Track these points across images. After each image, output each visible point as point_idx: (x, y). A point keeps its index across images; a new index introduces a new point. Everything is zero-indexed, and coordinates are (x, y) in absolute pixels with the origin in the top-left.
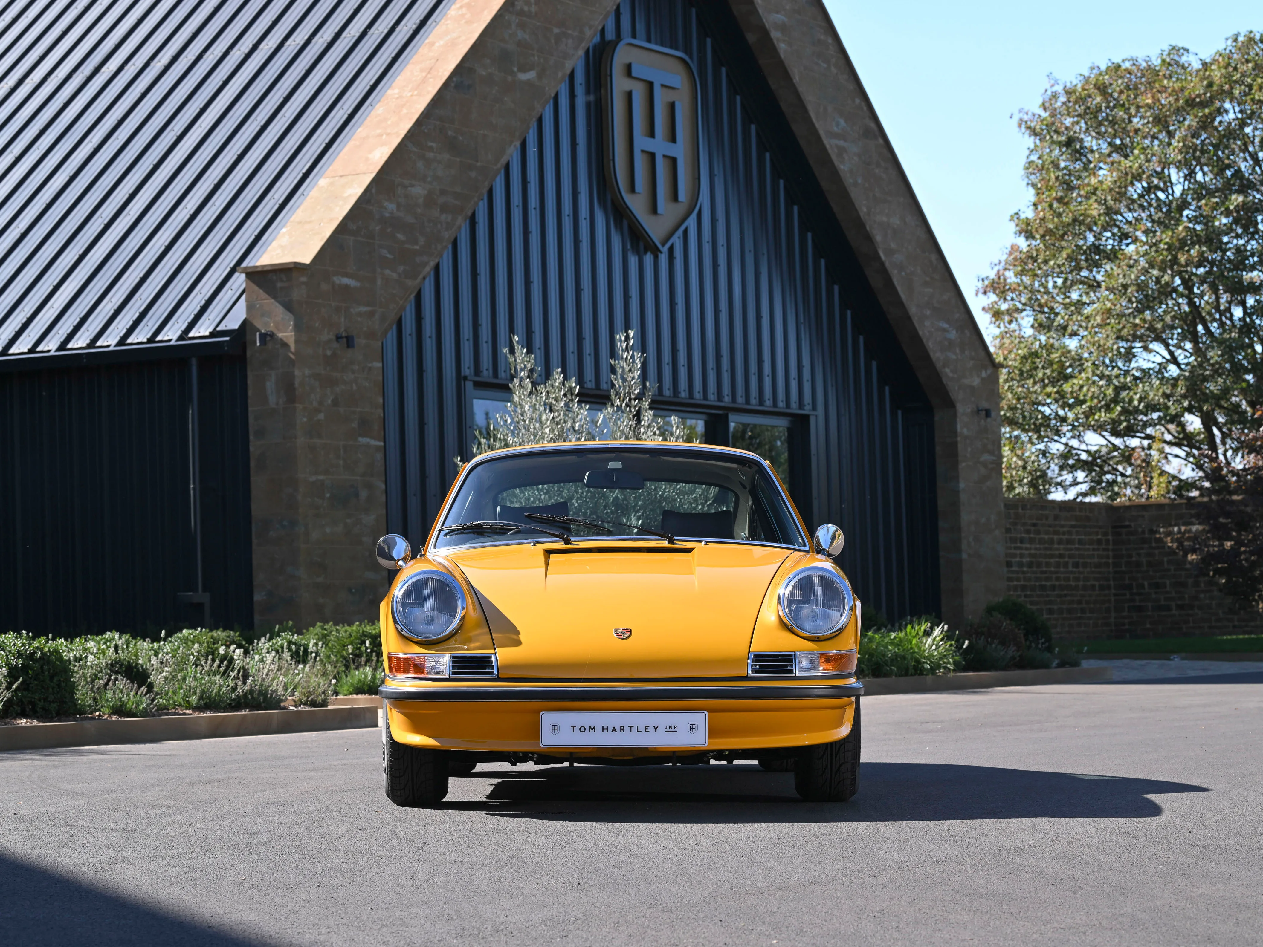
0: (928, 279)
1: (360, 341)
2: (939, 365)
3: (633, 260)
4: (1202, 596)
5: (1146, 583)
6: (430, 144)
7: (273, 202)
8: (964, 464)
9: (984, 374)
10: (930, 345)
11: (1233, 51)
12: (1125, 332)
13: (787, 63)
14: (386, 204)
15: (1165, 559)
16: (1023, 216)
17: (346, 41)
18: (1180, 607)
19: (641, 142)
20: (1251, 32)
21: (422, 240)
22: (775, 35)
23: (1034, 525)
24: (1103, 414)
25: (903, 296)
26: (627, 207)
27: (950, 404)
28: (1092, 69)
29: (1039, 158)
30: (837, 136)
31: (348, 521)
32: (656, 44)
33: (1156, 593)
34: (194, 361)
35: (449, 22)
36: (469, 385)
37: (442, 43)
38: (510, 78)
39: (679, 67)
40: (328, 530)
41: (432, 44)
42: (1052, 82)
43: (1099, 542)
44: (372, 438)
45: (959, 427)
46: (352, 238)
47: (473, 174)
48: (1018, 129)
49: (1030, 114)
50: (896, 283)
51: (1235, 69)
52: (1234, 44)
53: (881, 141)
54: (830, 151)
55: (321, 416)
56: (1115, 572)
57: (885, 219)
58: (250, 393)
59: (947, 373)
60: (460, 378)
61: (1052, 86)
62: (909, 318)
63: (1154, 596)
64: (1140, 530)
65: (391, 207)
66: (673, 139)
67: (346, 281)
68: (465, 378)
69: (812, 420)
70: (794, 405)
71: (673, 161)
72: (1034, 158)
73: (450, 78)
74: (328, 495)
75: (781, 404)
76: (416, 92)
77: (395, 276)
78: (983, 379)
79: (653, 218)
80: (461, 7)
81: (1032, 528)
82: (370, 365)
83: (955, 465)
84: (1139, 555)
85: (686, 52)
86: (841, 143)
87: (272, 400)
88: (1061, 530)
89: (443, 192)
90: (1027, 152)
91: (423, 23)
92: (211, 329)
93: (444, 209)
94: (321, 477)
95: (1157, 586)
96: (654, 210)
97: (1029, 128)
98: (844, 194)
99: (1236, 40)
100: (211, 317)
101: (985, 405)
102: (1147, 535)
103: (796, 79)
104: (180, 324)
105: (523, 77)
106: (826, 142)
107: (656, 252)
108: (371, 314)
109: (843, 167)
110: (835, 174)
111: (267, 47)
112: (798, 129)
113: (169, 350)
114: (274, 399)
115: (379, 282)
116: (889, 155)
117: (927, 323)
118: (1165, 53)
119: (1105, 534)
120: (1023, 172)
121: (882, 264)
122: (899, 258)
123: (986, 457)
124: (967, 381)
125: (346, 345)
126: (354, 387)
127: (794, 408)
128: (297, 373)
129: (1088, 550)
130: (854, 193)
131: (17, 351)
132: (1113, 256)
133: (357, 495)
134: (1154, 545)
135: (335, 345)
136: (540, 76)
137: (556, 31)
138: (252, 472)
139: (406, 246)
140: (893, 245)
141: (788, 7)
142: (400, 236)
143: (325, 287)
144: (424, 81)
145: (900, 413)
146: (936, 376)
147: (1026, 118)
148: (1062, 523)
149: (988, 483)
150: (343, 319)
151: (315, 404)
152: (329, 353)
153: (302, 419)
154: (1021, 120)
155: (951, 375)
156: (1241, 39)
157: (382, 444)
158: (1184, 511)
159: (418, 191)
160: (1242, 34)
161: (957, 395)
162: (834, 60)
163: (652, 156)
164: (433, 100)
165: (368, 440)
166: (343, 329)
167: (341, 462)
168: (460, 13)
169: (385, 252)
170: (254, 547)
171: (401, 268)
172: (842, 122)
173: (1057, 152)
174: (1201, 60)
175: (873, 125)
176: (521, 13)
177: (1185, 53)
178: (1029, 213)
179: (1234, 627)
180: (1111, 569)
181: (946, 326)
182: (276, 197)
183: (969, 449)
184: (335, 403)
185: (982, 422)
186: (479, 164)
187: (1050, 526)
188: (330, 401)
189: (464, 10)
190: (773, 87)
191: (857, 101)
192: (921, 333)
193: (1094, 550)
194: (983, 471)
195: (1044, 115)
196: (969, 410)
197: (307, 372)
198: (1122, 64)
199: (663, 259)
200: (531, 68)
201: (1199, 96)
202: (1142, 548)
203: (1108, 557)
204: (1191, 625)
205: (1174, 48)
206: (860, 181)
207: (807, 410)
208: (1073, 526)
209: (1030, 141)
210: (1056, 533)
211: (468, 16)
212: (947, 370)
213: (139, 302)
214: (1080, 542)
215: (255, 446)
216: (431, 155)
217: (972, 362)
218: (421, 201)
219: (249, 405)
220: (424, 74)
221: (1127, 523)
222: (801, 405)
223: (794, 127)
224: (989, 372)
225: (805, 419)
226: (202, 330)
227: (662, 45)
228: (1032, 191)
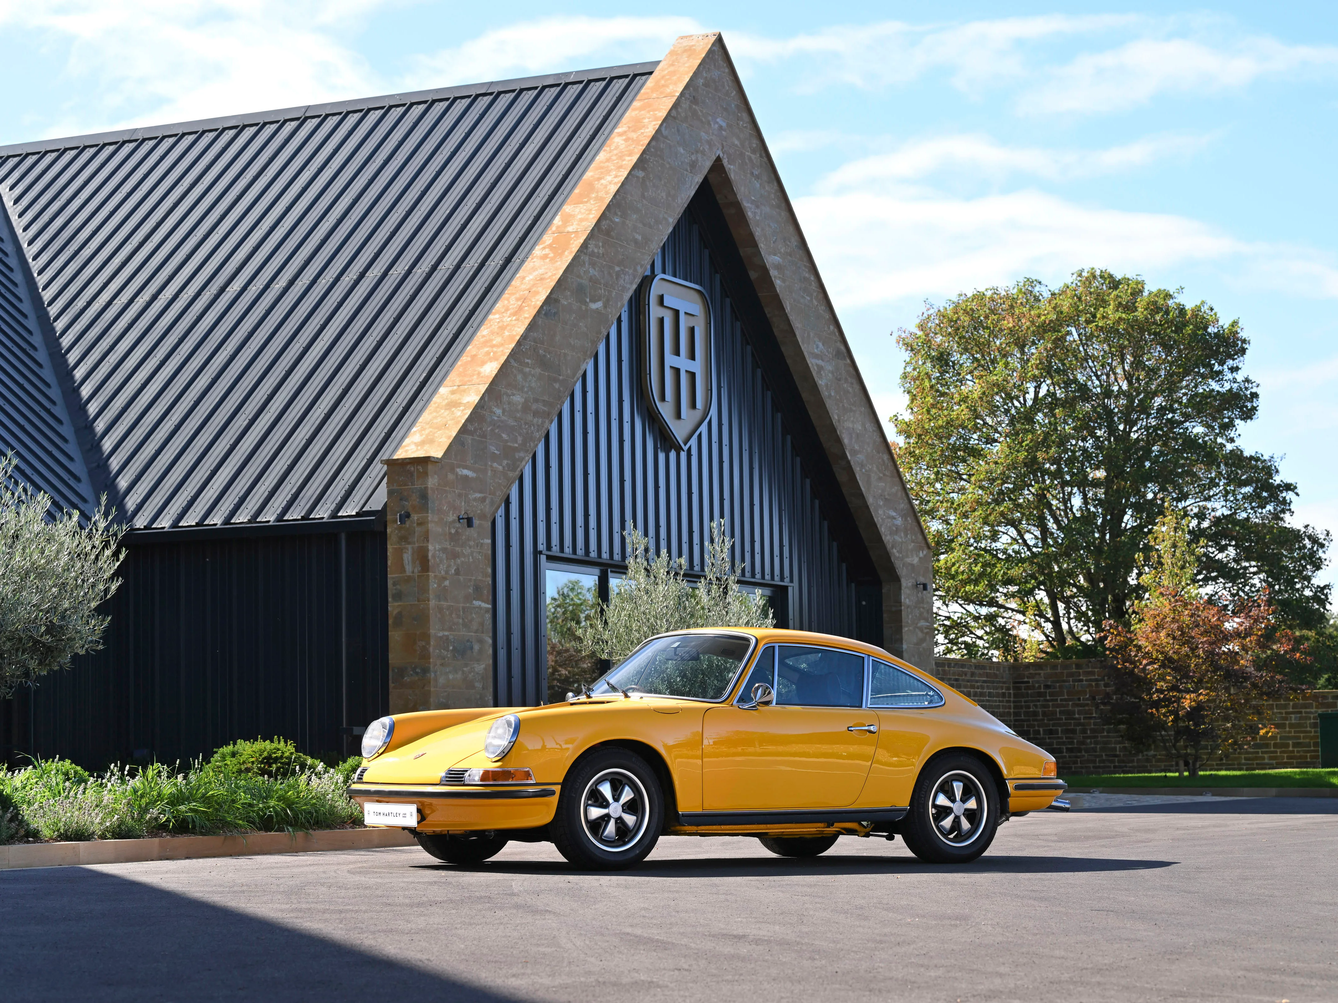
0: (881, 475)
1: (476, 522)
2: (889, 546)
3: (662, 456)
4: (1089, 741)
5: (1041, 730)
6: (527, 361)
7: (396, 405)
8: (906, 629)
9: (921, 555)
10: (883, 530)
11: (1079, 284)
12: (992, 518)
13: (781, 296)
14: (495, 409)
15: (1058, 710)
16: (900, 418)
17: (442, 272)
18: (1070, 750)
19: (670, 360)
20: (1093, 269)
21: (520, 439)
22: (773, 273)
23: (956, 680)
24: (972, 587)
25: (863, 489)
26: (660, 413)
27: (896, 579)
28: (960, 295)
29: (914, 369)
30: (817, 356)
31: (465, 669)
32: (680, 278)
33: (1049, 738)
34: (343, 536)
35: (535, 260)
36: (543, 558)
37: (531, 277)
38: (584, 307)
39: (696, 297)
40: (451, 677)
41: (524, 278)
42: (928, 306)
43: (1004, 695)
44: (483, 601)
45: (903, 597)
46: (470, 437)
47: (557, 386)
48: (896, 345)
49: (907, 332)
50: (858, 478)
51: (1080, 299)
52: (1079, 278)
53: (848, 361)
54: (812, 369)
55: (447, 583)
56: (1016, 720)
57: (851, 425)
58: (389, 563)
59: (895, 553)
60: (536, 553)
61: (928, 310)
62: (867, 507)
63: (1048, 740)
64: (1037, 685)
65: (498, 411)
66: (693, 357)
67: (465, 472)
68: (541, 553)
69: (790, 589)
70: (777, 578)
71: (692, 375)
72: (909, 369)
73: (542, 307)
74: (451, 648)
75: (767, 577)
76: (514, 318)
77: (500, 468)
78: (920, 558)
79: (678, 422)
80: (544, 248)
81: (955, 683)
82: (482, 541)
83: (899, 629)
84: (1036, 706)
85: (701, 285)
86: (820, 362)
87: (409, 568)
88: (977, 684)
89: (536, 400)
90: (904, 364)
91: (508, 260)
92: (357, 510)
93: (536, 414)
94: (446, 633)
95: (1051, 732)
96: (678, 416)
97: (906, 344)
98: (821, 404)
99: (1080, 275)
100: (356, 500)
101: (922, 580)
102: (1042, 690)
103: (788, 309)
104: (328, 505)
105: (594, 306)
106: (809, 362)
107: (679, 449)
108: (483, 500)
109: (821, 383)
110: (814, 387)
111: (372, 275)
112: (786, 351)
113: (321, 525)
114: (410, 568)
115: (489, 473)
116: (854, 373)
117: (881, 512)
118: (1022, 284)
119: (1008, 689)
120: (899, 381)
121: (848, 462)
122: (861, 457)
123: (922, 623)
124: (909, 560)
125: (466, 525)
126: (471, 560)
127: (777, 581)
128: (431, 547)
129: (996, 701)
130: (830, 404)
131: (186, 524)
132: (976, 453)
133: (472, 648)
134: (1048, 698)
135: (458, 525)
136: (605, 306)
137: (617, 269)
138: (390, 629)
139: (509, 444)
140: (857, 447)
141: (782, 250)
142: (504, 436)
143: (451, 477)
144: (520, 308)
145: (853, 585)
146: (886, 556)
147: (903, 335)
148: (977, 678)
149: (924, 645)
150: (463, 504)
151: (443, 573)
152: (453, 531)
153: (433, 585)
154: (899, 336)
155: (897, 555)
156: (1085, 274)
157: (490, 606)
158: (1074, 670)
159: (518, 399)
160: (1086, 271)
161: (902, 571)
162: (815, 294)
163: (677, 371)
164: (529, 324)
165: (480, 603)
166: (463, 513)
167: (461, 621)
168: (544, 252)
169: (493, 449)
170: (390, 690)
171: (505, 462)
172: (820, 345)
173: (929, 364)
174: (1050, 291)
175: (843, 348)
176: (592, 254)
177: (1038, 285)
178: (907, 416)
179: (1115, 767)
180: (1012, 718)
181: (894, 514)
182: (399, 400)
183: (910, 617)
184: (457, 572)
185: (920, 595)
186: (561, 378)
187: (968, 681)
188: (453, 571)
189: (547, 251)
190: (768, 316)
191: (832, 327)
192: (876, 520)
193: (1000, 701)
194: (920, 635)
195: (920, 333)
196: (910, 584)
197: (437, 547)
198: (985, 293)
199: (683, 455)
200: (599, 300)
201: (1051, 321)
202: (1039, 701)
203: (1010, 708)
204: (1079, 765)
205: (1028, 280)
206: (833, 394)
207: (786, 583)
208: (984, 682)
209: (906, 355)
210: (972, 687)
211: (551, 255)
212: (895, 551)
213: (289, 486)
214: (990, 695)
215: (393, 607)
216: (527, 370)
217: (913, 544)
218: (519, 407)
219: (389, 573)
220: (520, 303)
221: (1026, 680)
222: (782, 579)
223: (783, 349)
224: (925, 552)
225: (786, 588)
226: (350, 510)
227: (686, 280)
228: (907, 398)
